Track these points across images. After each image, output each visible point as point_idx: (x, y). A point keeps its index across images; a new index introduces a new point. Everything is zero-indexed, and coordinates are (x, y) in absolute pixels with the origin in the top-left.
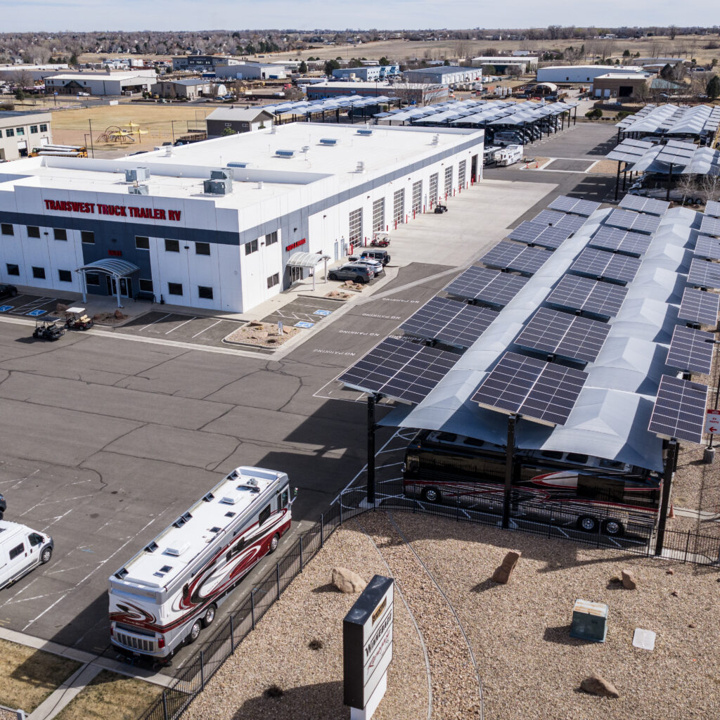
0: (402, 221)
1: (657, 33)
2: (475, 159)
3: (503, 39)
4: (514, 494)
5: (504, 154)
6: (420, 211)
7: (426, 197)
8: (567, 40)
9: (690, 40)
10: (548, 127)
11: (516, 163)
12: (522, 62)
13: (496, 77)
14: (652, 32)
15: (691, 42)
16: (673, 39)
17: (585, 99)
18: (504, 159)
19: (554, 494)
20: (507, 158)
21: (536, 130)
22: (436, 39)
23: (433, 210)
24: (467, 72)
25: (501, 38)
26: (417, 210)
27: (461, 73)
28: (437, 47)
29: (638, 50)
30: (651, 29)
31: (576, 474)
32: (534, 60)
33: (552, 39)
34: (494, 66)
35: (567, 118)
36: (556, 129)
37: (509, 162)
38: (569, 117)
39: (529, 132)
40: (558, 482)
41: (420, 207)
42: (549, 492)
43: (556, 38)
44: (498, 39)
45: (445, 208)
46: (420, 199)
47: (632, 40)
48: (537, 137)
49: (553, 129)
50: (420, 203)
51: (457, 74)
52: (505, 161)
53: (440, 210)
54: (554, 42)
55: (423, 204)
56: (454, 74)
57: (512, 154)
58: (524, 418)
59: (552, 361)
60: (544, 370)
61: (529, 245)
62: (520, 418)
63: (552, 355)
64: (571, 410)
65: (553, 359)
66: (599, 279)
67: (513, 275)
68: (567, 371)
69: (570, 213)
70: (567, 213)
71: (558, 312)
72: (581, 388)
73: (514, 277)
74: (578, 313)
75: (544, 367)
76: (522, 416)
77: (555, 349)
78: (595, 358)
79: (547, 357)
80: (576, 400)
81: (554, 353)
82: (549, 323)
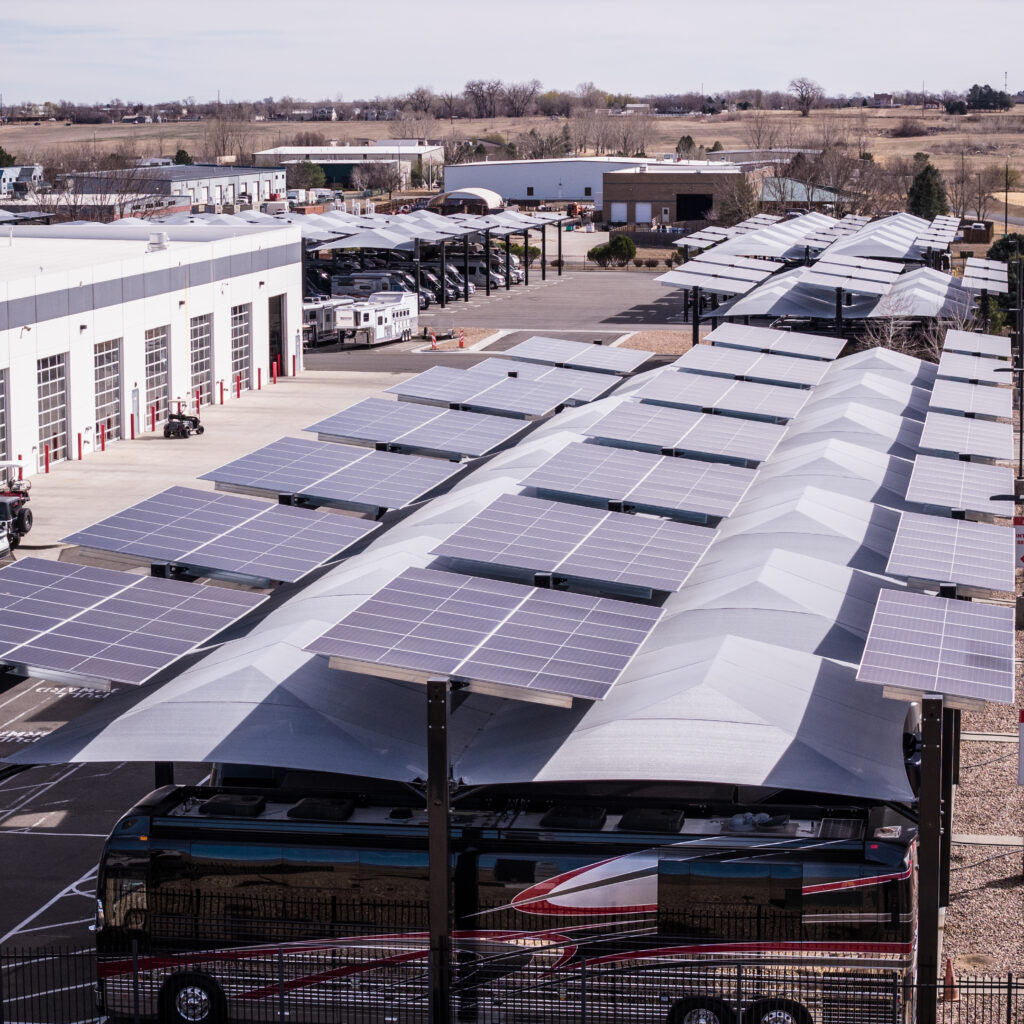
0: (66, 454)
1: (763, 102)
2: (277, 305)
3: (341, 118)
4: (462, 957)
5: (363, 311)
6: (119, 434)
7: (136, 392)
8: (521, 119)
9: (850, 116)
10: (485, 272)
11: (399, 341)
12: (400, 156)
13: (326, 192)
14: (747, 101)
15: (854, 121)
16: (805, 114)
17: (584, 229)
18: (363, 324)
19: (589, 940)
20: (372, 322)
21: (451, 274)
22: (149, 119)
23: (160, 431)
24: (243, 178)
25: (334, 115)
26: (109, 429)
27: (225, 181)
28: (154, 136)
29: (716, 139)
30: (744, 95)
31: (652, 862)
32: (434, 154)
33: (481, 116)
34: (322, 165)
35: (537, 262)
36: (508, 278)
37: (380, 335)
38: (543, 262)
39: (432, 278)
40: (594, 899)
41: (119, 420)
42: (571, 934)
43: (491, 114)
44: (328, 119)
45: (195, 422)
46: (118, 394)
47: (697, 118)
48: (457, 295)
49: (500, 277)
50: (119, 408)
51: (214, 182)
52: (367, 331)
53: (179, 428)
54: (486, 123)
55: (128, 410)
56: (205, 182)
57: (387, 314)
58: (476, 688)
59: (548, 587)
60: (528, 601)
61: (455, 407)
62: (464, 689)
63: (549, 574)
64: (618, 672)
65: (551, 582)
66: (668, 452)
67: (412, 456)
68: (597, 604)
69: (568, 366)
70: (560, 365)
71: (556, 503)
72: (645, 634)
73: (415, 460)
74: (615, 507)
75: (525, 595)
76: (468, 684)
77: (555, 565)
78: (679, 583)
79: (533, 579)
80: (632, 654)
81: (553, 571)
82: (531, 521)
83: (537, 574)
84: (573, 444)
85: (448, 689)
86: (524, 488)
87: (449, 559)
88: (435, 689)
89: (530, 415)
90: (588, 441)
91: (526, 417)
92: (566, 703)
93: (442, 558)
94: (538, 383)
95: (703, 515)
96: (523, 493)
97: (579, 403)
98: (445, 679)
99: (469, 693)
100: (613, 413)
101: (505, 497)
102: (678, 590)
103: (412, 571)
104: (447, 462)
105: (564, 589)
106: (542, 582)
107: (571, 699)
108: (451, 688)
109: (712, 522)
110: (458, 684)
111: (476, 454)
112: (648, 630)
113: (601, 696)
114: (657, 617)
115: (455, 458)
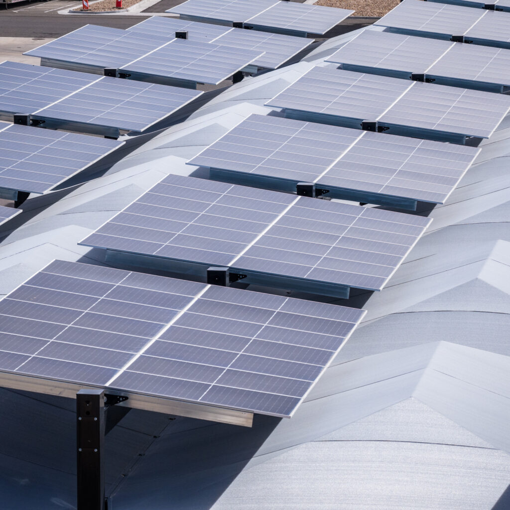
58: (136, 403)
59: (224, 284)
60: (199, 300)
61: (110, 73)
62: (121, 404)
63: (225, 269)
64: (309, 384)
65: (227, 279)
66: (369, 127)
67: (59, 132)
68: (283, 304)
69: (248, 27)
70: (238, 25)
71: (233, 186)
72: (341, 341)
73: (63, 136)
74: (305, 191)
75: (196, 294)
76: (126, 398)
77: (232, 258)
78: (383, 280)
79: (206, 275)
80: (325, 363)
81: (230, 265)
82: (203, 206)
83: (211, 269)
84: (254, 117)
85: (102, 404)
86: (195, 168)
87: (103, 251)
88: (86, 403)
89: (203, 84)
90: (273, 114)
91: (198, 85)
92: (244, 420)
93: (96, 251)
94: (212, 46)
95: (411, 201)
96: (195, 175)
97: (262, 70)
98: (99, 392)
99: (128, 409)
100: (302, 80)
101: (172, 178)
102: (381, 288)
103: (58, 265)
104: (101, 139)
105: (244, 287)
106: (216, 278)
107: (252, 416)
108: (105, 403)
109: (424, 209)
110: (114, 397)
111: (137, 129)
112: (345, 334)
113: (288, 412)
114: (356, 320)
115: (111, 133)
